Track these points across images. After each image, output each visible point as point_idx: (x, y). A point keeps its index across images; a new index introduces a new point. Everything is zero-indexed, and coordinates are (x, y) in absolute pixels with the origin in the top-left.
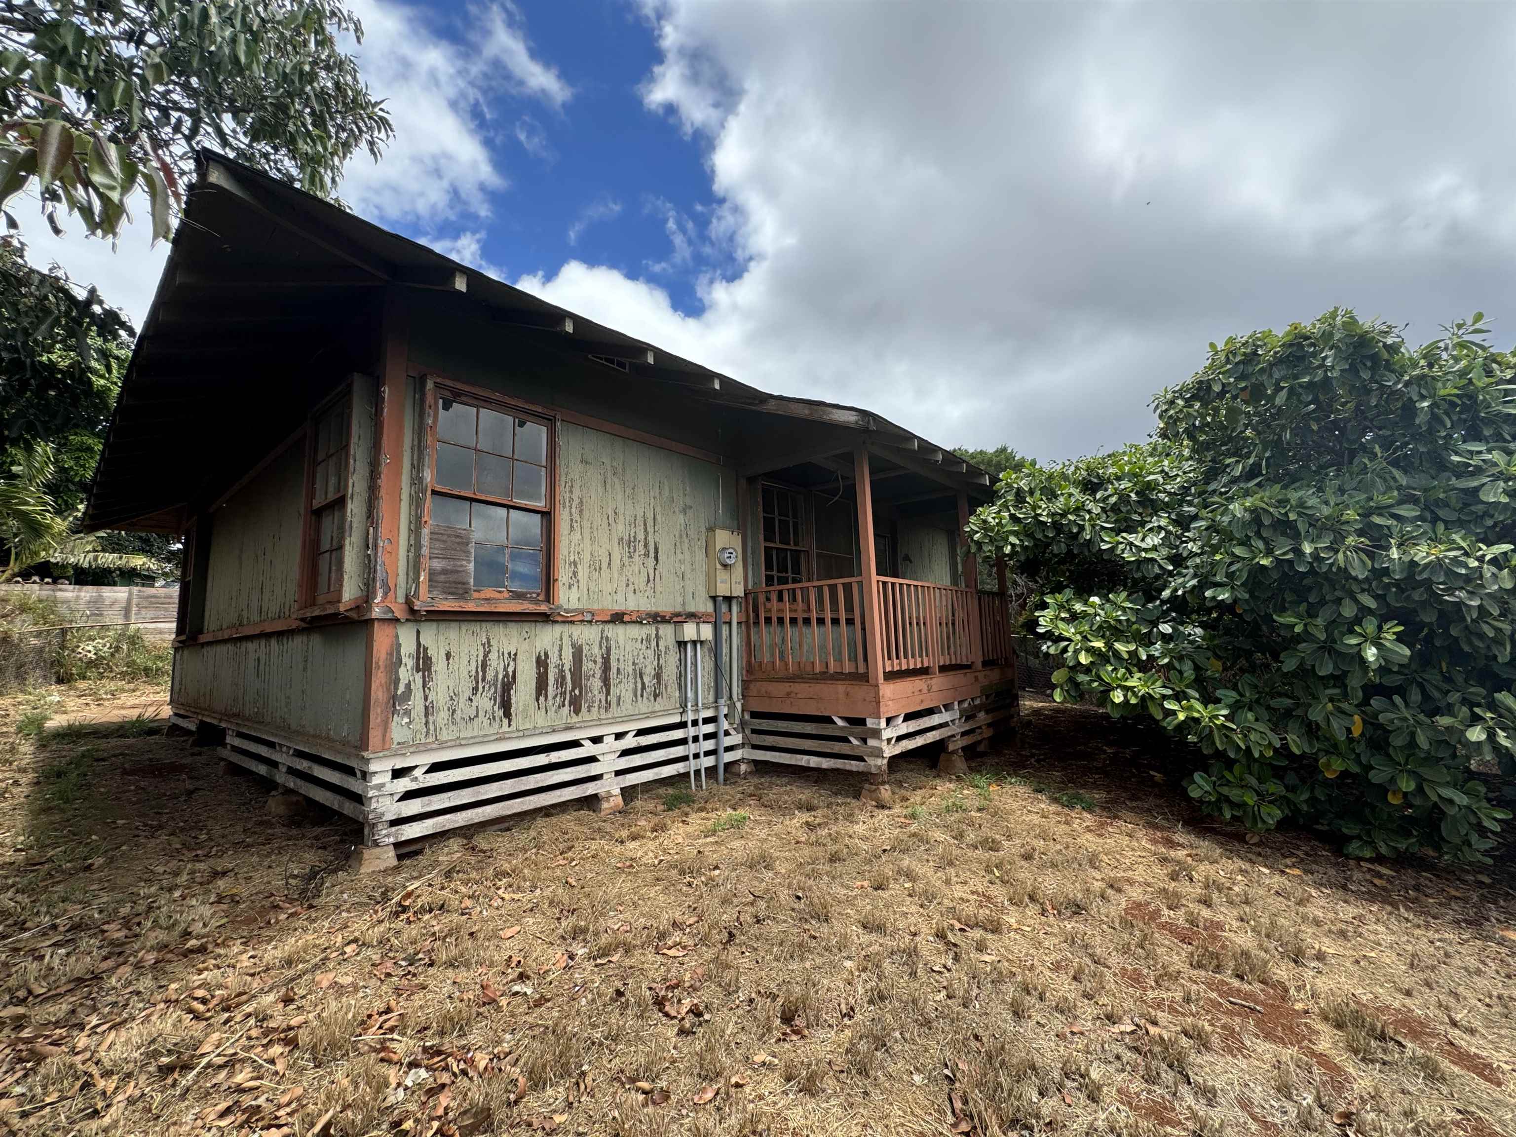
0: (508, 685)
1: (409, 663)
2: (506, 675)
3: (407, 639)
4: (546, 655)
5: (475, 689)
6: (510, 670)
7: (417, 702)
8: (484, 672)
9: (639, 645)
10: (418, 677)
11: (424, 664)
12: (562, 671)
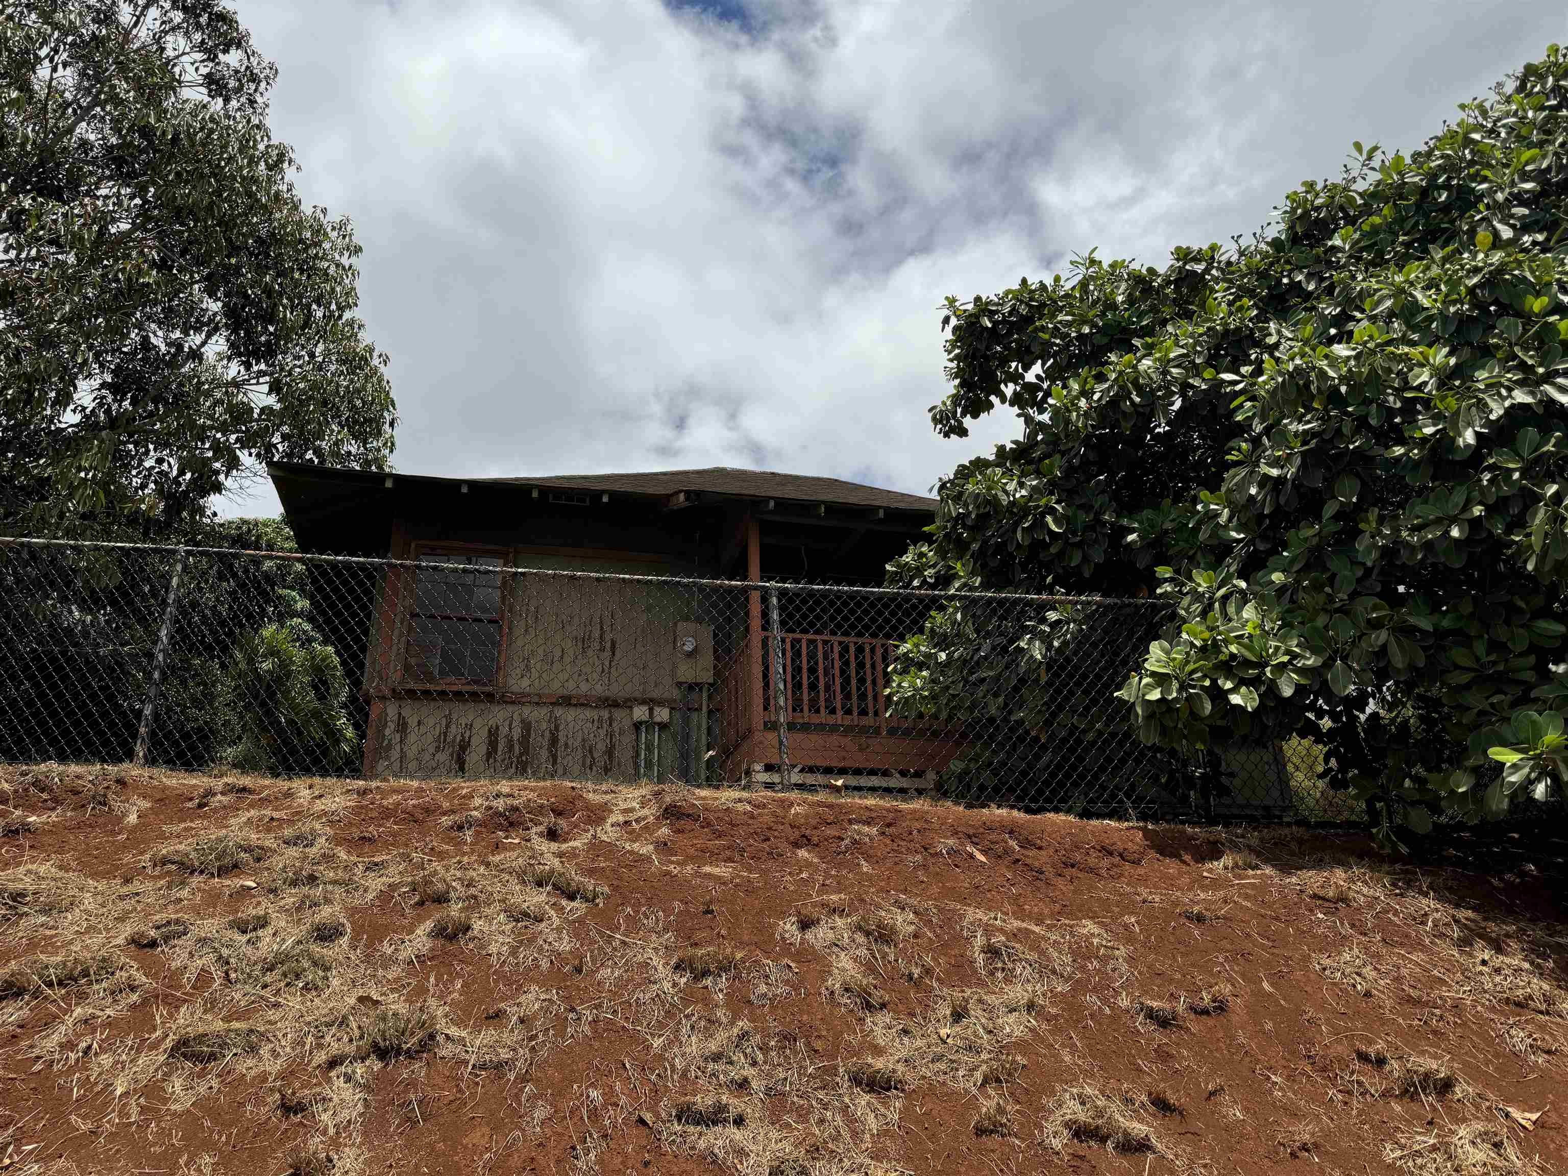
0: (464, 746)
1: (392, 726)
2: (463, 740)
3: (392, 711)
4: (497, 728)
5: (438, 748)
6: (467, 735)
7: (395, 754)
8: (445, 736)
9: (589, 725)
10: (398, 736)
11: (402, 727)
12: (511, 740)
